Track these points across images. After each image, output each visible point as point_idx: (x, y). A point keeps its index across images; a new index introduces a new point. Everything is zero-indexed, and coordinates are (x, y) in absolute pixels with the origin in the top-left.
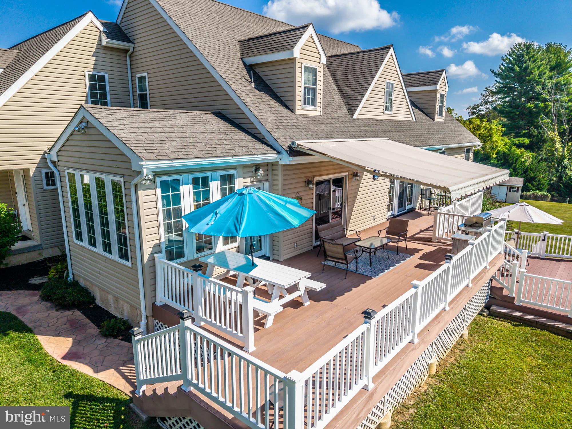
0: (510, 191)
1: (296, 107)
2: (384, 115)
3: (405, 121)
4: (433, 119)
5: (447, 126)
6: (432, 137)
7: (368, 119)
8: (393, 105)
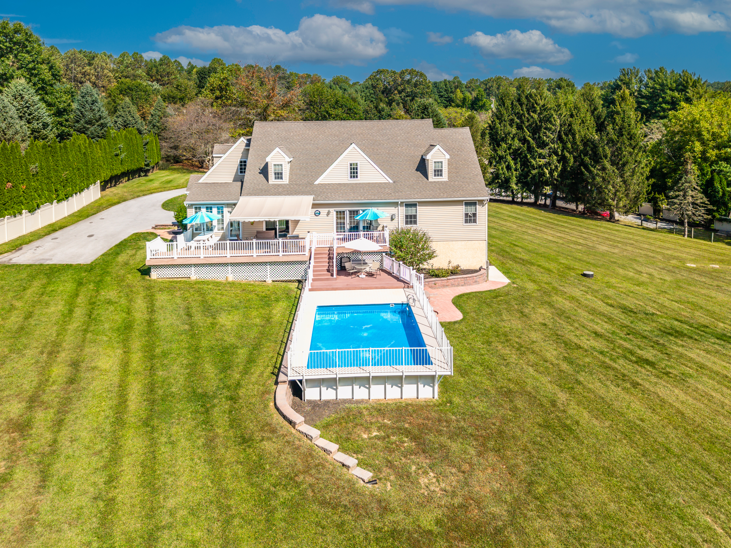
1: (269, 181)
2: (349, 180)
3: (376, 183)
4: (428, 179)
5: (443, 184)
6: (393, 194)
7: (329, 184)
8: (359, 174)
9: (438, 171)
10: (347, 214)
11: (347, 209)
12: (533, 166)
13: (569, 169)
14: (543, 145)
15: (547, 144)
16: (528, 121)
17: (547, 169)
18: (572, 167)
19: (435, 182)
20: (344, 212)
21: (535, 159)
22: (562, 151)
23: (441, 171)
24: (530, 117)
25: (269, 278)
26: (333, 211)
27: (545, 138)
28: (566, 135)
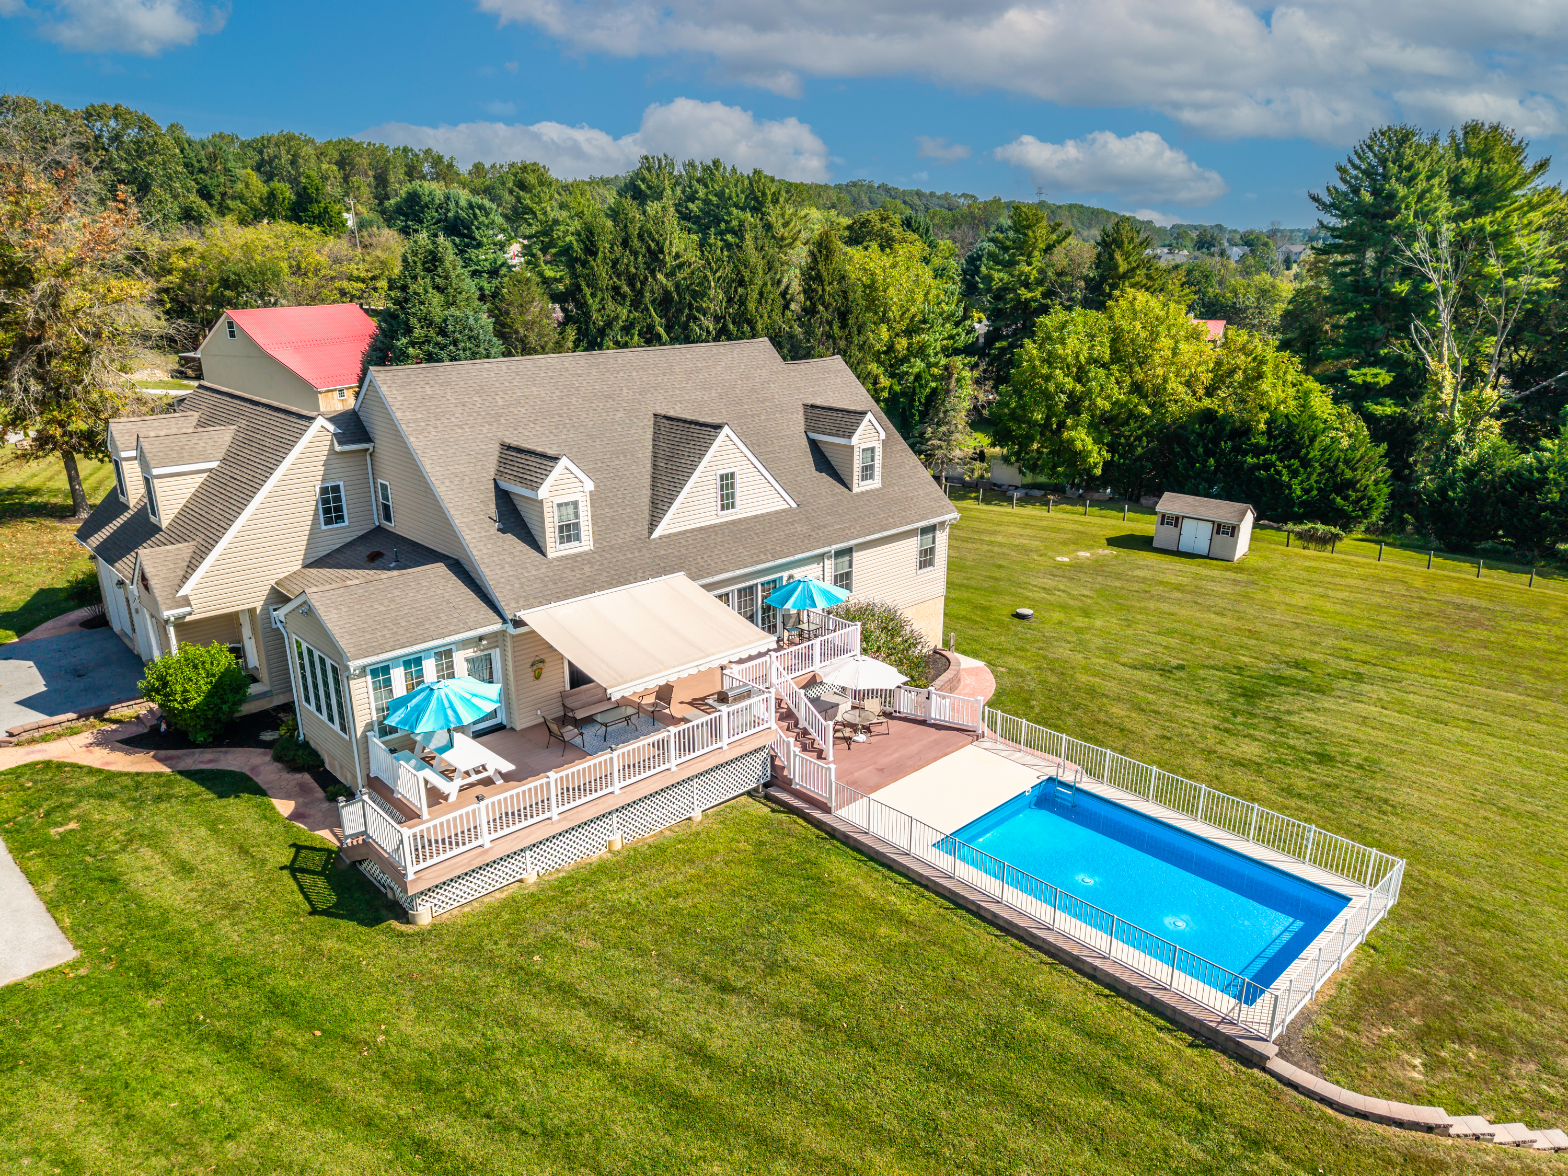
0: (1218, 533)
1: (547, 553)
2: (721, 517)
3: (768, 514)
4: (850, 490)
5: (878, 497)
6: (814, 535)
7: (681, 533)
8: (739, 498)
9: (866, 468)
19: (863, 493)
23: (872, 467)
25: (696, 809)
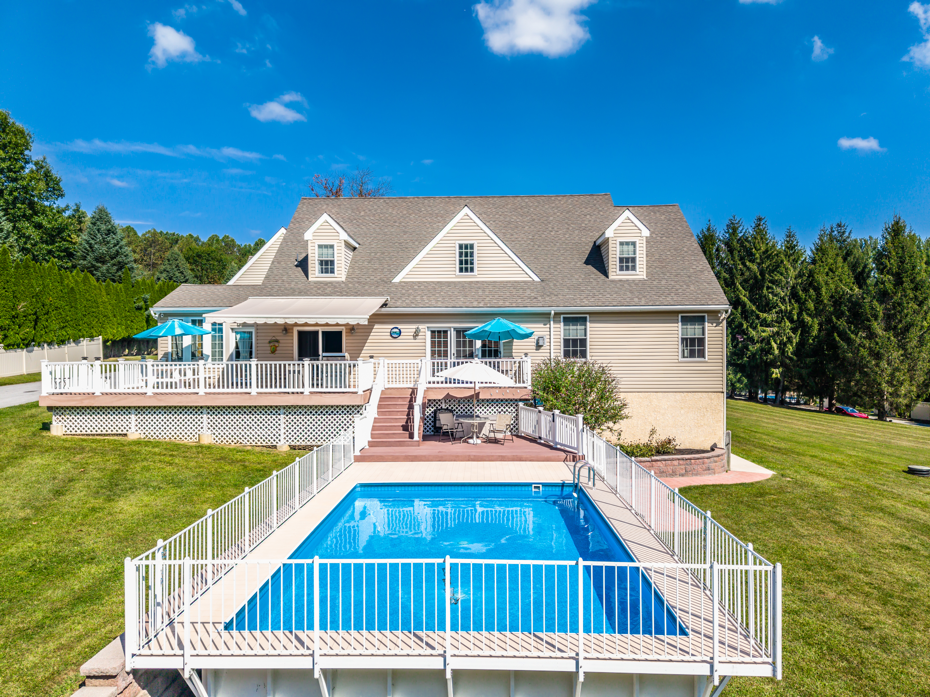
1: (310, 276)
2: (457, 277)
3: (507, 282)
4: (607, 277)
5: (636, 284)
6: (540, 298)
7: (419, 282)
8: (475, 266)
9: (627, 260)
10: (452, 337)
11: (451, 326)
12: (752, 340)
13: (811, 341)
14: (767, 307)
15: (775, 306)
16: (742, 274)
17: (776, 343)
18: (816, 337)
19: (621, 281)
20: (445, 332)
21: (755, 328)
22: (800, 314)
23: (634, 260)
24: (745, 269)
25: (283, 441)
26: (425, 329)
27: (771, 296)
28: (805, 290)
